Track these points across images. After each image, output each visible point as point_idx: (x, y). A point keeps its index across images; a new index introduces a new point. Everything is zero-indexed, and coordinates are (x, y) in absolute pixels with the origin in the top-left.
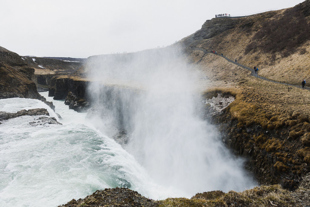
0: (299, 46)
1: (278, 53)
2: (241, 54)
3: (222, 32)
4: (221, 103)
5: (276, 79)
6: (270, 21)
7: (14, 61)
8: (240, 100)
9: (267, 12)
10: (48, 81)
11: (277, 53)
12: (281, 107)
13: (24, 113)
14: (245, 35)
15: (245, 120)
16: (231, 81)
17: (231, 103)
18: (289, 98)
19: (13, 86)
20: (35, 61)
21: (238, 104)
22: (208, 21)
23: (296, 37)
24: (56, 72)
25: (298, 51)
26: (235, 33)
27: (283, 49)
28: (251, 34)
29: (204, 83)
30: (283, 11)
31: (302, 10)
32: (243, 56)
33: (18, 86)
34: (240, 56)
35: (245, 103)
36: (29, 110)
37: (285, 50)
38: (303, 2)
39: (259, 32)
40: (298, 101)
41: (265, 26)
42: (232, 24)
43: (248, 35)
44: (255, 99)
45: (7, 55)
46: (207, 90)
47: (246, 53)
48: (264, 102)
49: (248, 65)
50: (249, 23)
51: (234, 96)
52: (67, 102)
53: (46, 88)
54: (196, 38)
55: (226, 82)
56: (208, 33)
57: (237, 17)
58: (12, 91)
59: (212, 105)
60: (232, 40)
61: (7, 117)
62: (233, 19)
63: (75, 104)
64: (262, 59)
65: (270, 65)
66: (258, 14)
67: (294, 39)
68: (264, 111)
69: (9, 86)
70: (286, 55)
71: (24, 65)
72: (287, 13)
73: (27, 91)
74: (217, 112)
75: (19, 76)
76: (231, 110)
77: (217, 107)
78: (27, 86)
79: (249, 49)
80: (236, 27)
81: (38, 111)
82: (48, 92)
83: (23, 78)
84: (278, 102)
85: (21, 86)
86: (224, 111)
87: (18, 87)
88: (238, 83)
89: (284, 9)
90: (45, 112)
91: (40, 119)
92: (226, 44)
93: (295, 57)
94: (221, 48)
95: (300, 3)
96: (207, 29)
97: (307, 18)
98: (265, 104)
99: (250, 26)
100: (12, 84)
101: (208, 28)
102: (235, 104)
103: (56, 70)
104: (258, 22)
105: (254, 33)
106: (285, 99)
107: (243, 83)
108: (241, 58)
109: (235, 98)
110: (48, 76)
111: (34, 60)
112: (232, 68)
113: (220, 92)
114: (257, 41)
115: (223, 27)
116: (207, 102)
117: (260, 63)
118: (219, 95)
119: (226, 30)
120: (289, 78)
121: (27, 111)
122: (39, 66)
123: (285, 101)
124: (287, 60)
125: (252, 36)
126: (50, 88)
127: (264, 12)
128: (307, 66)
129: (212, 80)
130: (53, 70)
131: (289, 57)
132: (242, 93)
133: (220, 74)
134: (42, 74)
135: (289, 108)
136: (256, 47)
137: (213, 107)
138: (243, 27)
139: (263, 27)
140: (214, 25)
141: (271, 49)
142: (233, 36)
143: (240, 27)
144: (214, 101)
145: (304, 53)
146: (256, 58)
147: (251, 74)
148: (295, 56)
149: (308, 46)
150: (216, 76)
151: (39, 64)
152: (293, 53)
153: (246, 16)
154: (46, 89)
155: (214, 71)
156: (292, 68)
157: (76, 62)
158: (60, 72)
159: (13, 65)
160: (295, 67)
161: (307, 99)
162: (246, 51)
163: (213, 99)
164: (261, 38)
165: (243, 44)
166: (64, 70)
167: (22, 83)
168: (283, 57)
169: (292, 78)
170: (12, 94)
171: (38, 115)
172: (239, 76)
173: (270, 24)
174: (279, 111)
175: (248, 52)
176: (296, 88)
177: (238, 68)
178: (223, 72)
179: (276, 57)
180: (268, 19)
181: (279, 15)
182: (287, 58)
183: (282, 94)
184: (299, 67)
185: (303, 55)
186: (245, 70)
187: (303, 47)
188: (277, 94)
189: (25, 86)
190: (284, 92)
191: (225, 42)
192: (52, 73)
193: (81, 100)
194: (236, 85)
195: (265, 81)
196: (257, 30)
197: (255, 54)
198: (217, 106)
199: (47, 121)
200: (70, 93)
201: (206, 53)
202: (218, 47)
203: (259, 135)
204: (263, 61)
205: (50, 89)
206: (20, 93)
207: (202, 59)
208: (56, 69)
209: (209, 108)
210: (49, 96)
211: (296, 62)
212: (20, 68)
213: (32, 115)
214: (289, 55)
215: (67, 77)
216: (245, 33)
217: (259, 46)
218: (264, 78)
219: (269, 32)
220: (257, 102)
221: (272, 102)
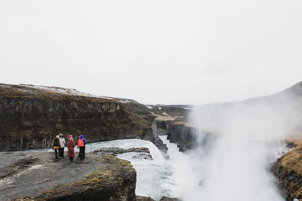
7: (140, 111)
10: (168, 126)
13: (133, 150)
15: (288, 169)
19: (135, 130)
20: (161, 109)
24: (176, 118)
36: (137, 148)
45: (137, 106)
58: (133, 133)
61: (122, 151)
63: (184, 147)
69: (132, 130)
71: (148, 113)
73: (144, 134)
78: (144, 130)
81: (142, 149)
82: (167, 135)
85: (140, 131)
87: (138, 131)
90: (146, 150)
91: (140, 155)
100: (134, 128)
110: (168, 122)
111: (160, 108)
121: (135, 149)
122: (164, 113)
130: (174, 117)
134: (164, 120)
151: (164, 111)
154: (166, 133)
158: (180, 118)
159: (140, 114)
167: (141, 128)
170: (133, 136)
171: (141, 152)
189: (143, 130)
192: (172, 119)
193: (188, 144)
199: (144, 157)
200: (182, 137)
203: (296, 182)
205: (169, 133)
206: (139, 136)
208: (177, 115)
212: (144, 116)
213: (137, 152)
215: (182, 123)
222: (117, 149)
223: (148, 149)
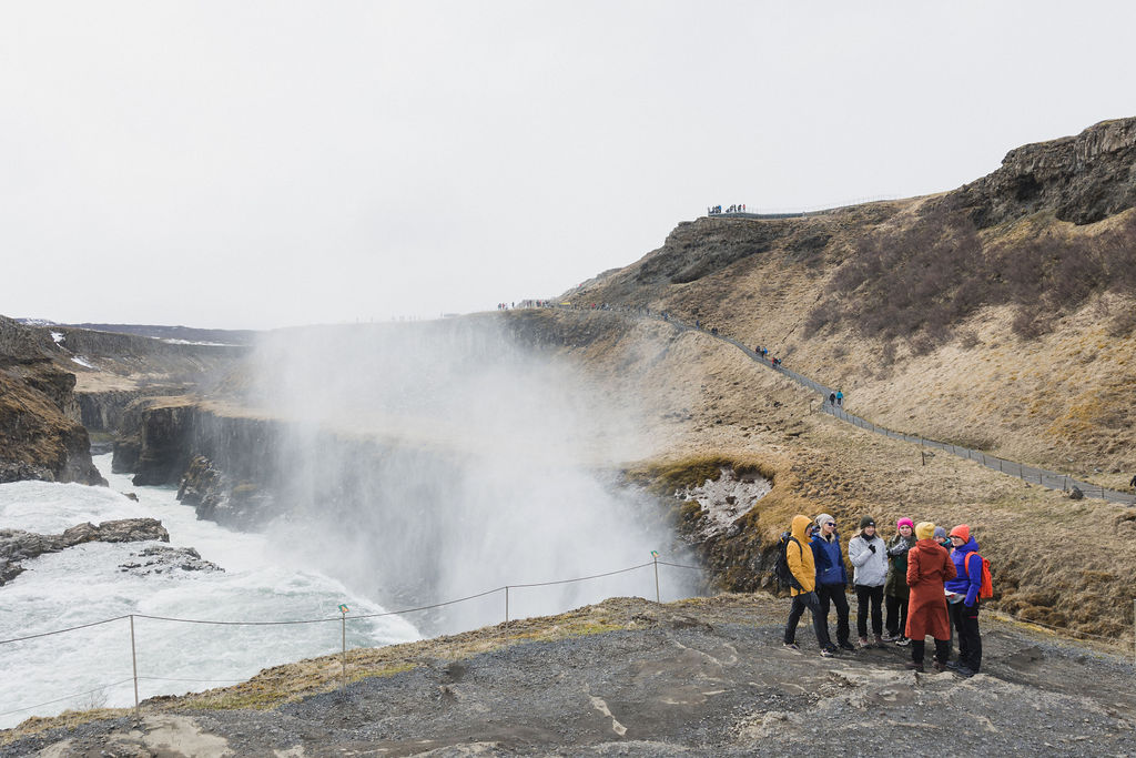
0: (959, 322)
1: (902, 340)
2: (794, 338)
3: (731, 263)
4: (731, 500)
5: (893, 426)
6: (879, 233)
7: (8, 349)
8: (787, 490)
9: (869, 204)
10: (108, 416)
11: (898, 340)
12: (897, 510)
13: (91, 534)
14: (803, 276)
16: (763, 427)
17: (760, 498)
18: (921, 484)
19: (17, 440)
20: (62, 343)
21: (780, 503)
22: (684, 225)
23: (952, 294)
24: (142, 383)
25: (957, 339)
26: (771, 266)
27: (915, 328)
28: (822, 273)
29: (679, 434)
30: (917, 205)
31: (971, 205)
32: (797, 344)
33: (35, 438)
34: (788, 343)
35: (801, 502)
36: (103, 526)
37: (921, 335)
38: (972, 184)
39: (846, 270)
40: (944, 495)
41: (864, 248)
42: (761, 240)
43: (812, 276)
44: (828, 487)
46: (688, 458)
47: (807, 336)
48: (854, 497)
49: (813, 374)
50: (815, 239)
51: (770, 477)
52: (187, 492)
53: (101, 440)
54: (645, 280)
55: (745, 432)
56: (685, 265)
57: (778, 216)
58: (14, 456)
59: (703, 505)
60: (765, 292)
61: (37, 548)
62: (763, 221)
63: (221, 500)
64: (855, 355)
65: (878, 379)
66: (843, 210)
67: (948, 299)
68: (852, 523)
69: (6, 441)
70: (923, 350)
71: (39, 360)
72: (929, 211)
73: (62, 456)
74: (720, 528)
75: (33, 404)
76: (760, 521)
77: (719, 513)
78: (61, 438)
79: (819, 322)
80: (774, 248)
81: (135, 528)
82: (112, 454)
83: (45, 409)
84: (891, 497)
85: (43, 441)
86: (741, 524)
87: (35, 443)
88: (783, 435)
89: (918, 198)
90: (156, 531)
91: (149, 552)
92: (745, 301)
93: (948, 356)
94: (729, 316)
95: (964, 186)
96: (684, 250)
97: (981, 234)
98: (854, 504)
99: (819, 246)
100: (14, 432)
101: (685, 247)
102: (773, 503)
103: (137, 376)
104: (841, 234)
105: (831, 271)
106: (911, 488)
107: (797, 435)
108: (792, 350)
109: (773, 485)
110: (109, 396)
111: (57, 337)
112: (767, 384)
113: (728, 464)
114: (841, 297)
115: (735, 247)
116: (688, 497)
117: (849, 371)
118: (724, 473)
119: (743, 256)
120: (928, 422)
121: (98, 529)
122: (76, 360)
123: (911, 493)
124: (925, 366)
125: (824, 281)
126: (118, 443)
127: (861, 202)
128: (977, 386)
129: (701, 422)
130: (126, 374)
131: (932, 355)
132: (793, 469)
133: (726, 402)
134: (89, 391)
135: (917, 515)
136: (837, 318)
137: (708, 512)
138: (797, 250)
139: (859, 252)
140: (706, 240)
141: (881, 328)
142: (767, 276)
143: (786, 249)
144: (710, 494)
145: (972, 346)
146: (840, 354)
147: (823, 407)
148: (949, 353)
149: (984, 324)
150: (714, 408)
151: (76, 352)
152: (943, 343)
153: (806, 214)
154: (100, 444)
155: (710, 390)
156: (939, 393)
157: (211, 344)
158: (158, 381)
160: (947, 389)
161: (969, 488)
162: (807, 330)
163: (706, 485)
164: (854, 289)
165: (799, 305)
166: (167, 375)
167: (47, 430)
168: (915, 355)
169: (938, 422)
170: (14, 467)
171: (134, 539)
172: (787, 409)
173: (878, 246)
174: (891, 524)
175: (813, 332)
176: (945, 454)
177: (785, 383)
178: (737, 395)
179: (896, 351)
180: (873, 227)
181: (903, 218)
182: (926, 359)
183: (904, 473)
184: (956, 388)
185: (972, 352)
186: (805, 391)
187: (972, 327)
188: (890, 473)
189: (56, 439)
190: (908, 468)
191: (743, 296)
192: (125, 385)
193: (242, 487)
194: (777, 442)
195: (860, 432)
196: (841, 261)
197: (835, 340)
198: (718, 507)
199: (175, 561)
200: (200, 462)
201: (681, 330)
202: (720, 312)
204: (859, 364)
205: (121, 444)
206: (40, 465)
207: (668, 350)
208: (139, 369)
209: (696, 514)
210: (113, 472)
211: (951, 373)
212: (27, 373)
213: (115, 541)
214: (932, 348)
215: (187, 403)
216: (803, 269)
217: (846, 316)
218: (860, 420)
219: (875, 269)
220: (833, 497)
221: (874, 497)
222: (8, 540)
223: (158, 524)
